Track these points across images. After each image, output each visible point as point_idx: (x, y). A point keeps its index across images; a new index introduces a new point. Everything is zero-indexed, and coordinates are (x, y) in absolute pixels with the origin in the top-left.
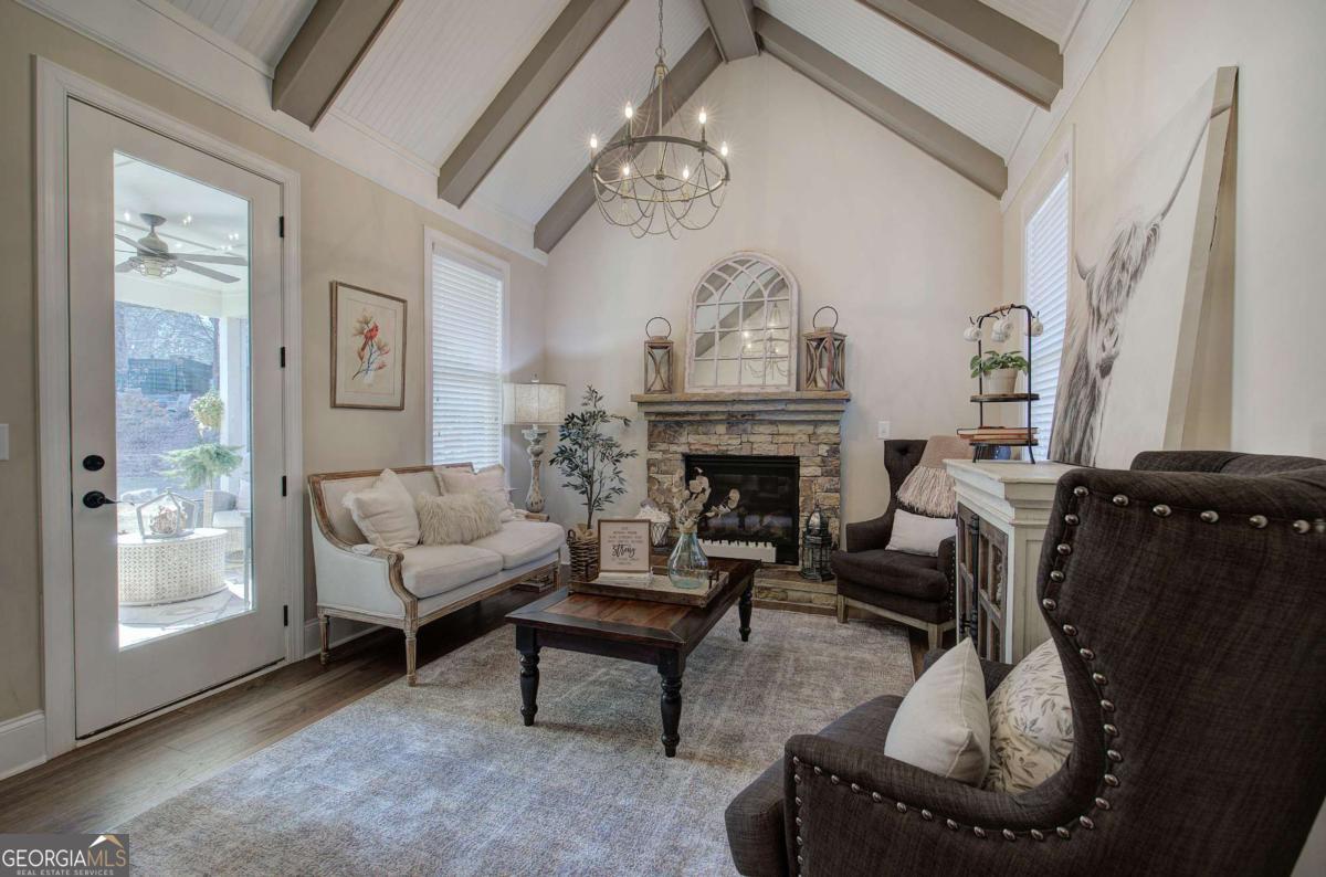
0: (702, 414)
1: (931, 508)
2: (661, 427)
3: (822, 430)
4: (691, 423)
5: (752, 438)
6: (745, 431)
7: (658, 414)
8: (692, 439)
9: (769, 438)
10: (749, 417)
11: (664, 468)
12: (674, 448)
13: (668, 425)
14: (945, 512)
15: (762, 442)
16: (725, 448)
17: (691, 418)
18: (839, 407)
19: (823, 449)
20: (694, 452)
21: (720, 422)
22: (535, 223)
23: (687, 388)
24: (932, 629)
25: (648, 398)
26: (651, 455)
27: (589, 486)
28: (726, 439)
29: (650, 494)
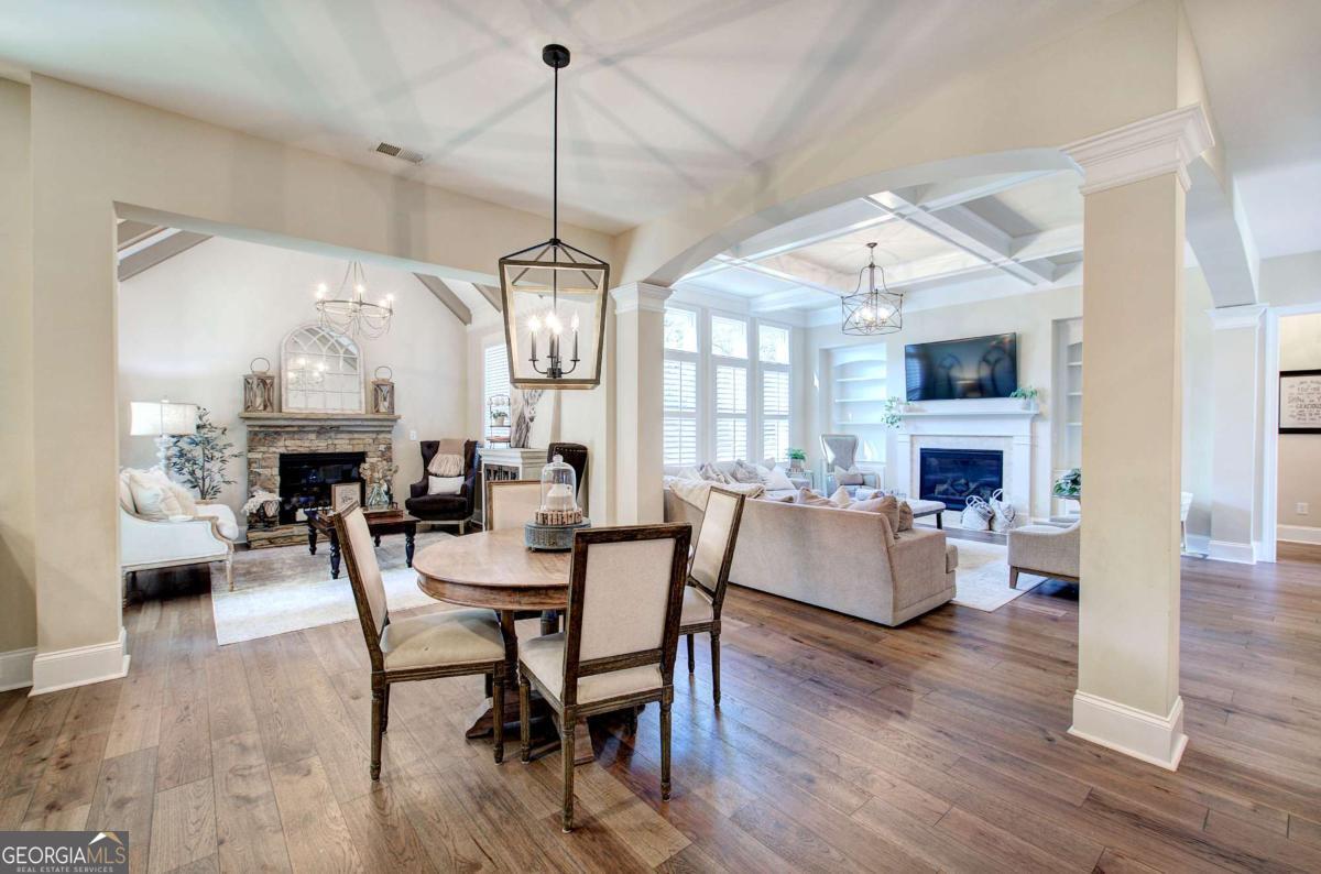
0: (298, 426)
1: (446, 473)
2: (261, 436)
3: (381, 436)
4: (288, 432)
5: (336, 442)
6: (330, 438)
7: (261, 426)
8: (288, 443)
9: (347, 442)
10: (336, 429)
11: (264, 464)
12: (273, 449)
13: (267, 434)
14: (452, 473)
15: (343, 445)
16: (315, 449)
17: (290, 429)
18: (391, 423)
19: (382, 447)
20: (291, 452)
21: (313, 432)
23: (284, 409)
24: (461, 523)
25: (247, 415)
26: (251, 455)
27: (201, 481)
28: (316, 443)
29: (251, 484)
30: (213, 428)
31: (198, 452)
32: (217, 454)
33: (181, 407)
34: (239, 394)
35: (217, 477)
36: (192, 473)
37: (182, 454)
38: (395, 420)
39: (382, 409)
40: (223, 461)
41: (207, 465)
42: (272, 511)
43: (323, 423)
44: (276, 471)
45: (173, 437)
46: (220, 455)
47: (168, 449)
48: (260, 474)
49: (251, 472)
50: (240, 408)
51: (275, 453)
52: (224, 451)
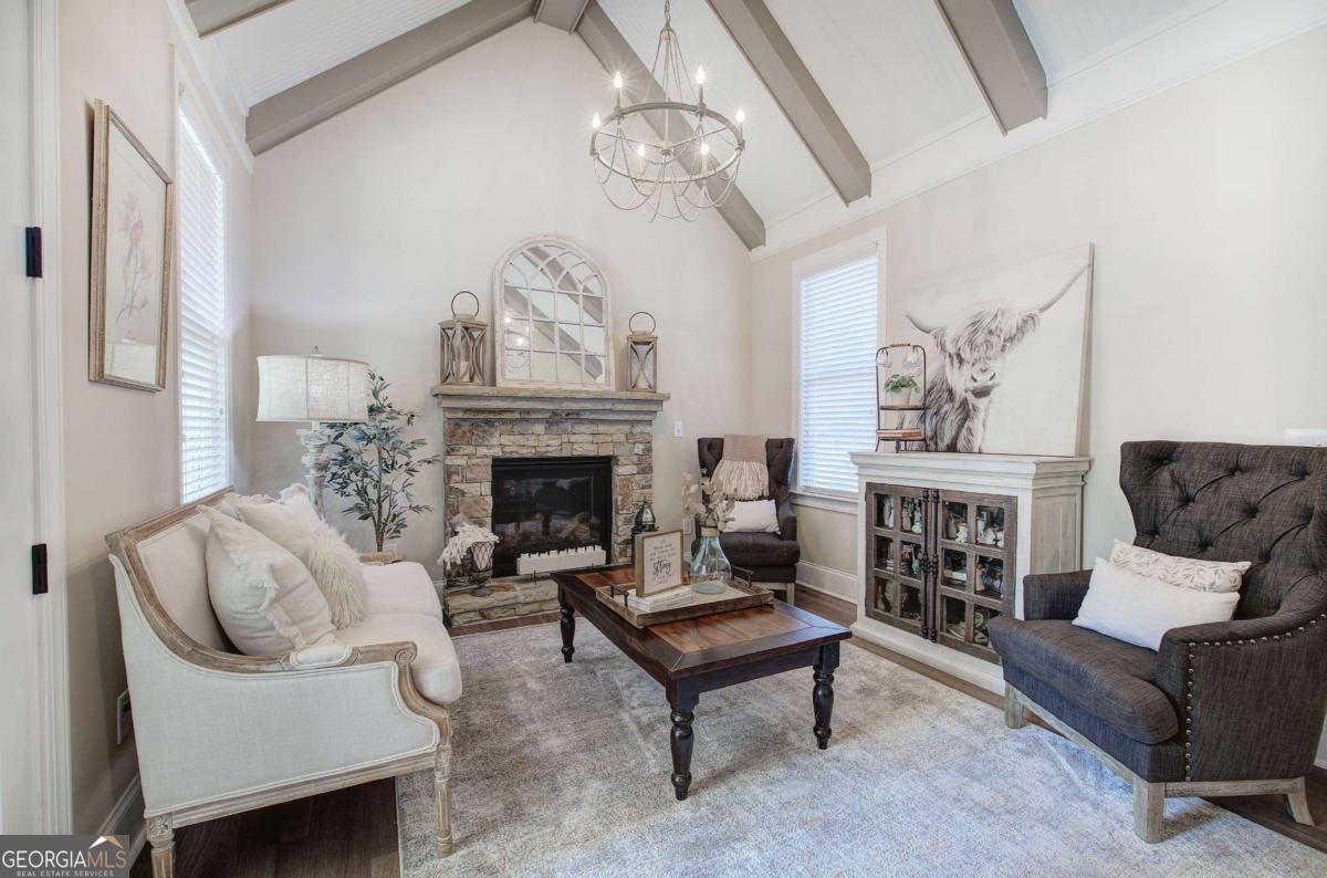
0: (523, 411)
1: (744, 493)
2: (466, 426)
3: (637, 429)
5: (573, 438)
6: (566, 432)
7: (466, 410)
8: (505, 440)
9: (590, 438)
10: (574, 416)
11: (470, 476)
12: (483, 451)
13: (475, 425)
14: (751, 493)
15: (582, 442)
16: (544, 450)
17: (508, 416)
18: (653, 407)
19: (639, 448)
20: (508, 456)
21: (540, 420)
23: (500, 383)
24: (790, 588)
25: (446, 389)
26: (450, 461)
27: (375, 507)
28: (545, 439)
29: (451, 510)
30: (394, 414)
31: (370, 455)
32: (401, 459)
33: (342, 366)
34: (432, 357)
35: (400, 499)
36: (362, 492)
37: (346, 458)
38: (660, 402)
39: (642, 384)
40: (411, 471)
41: (387, 479)
42: (484, 560)
43: (556, 406)
44: (487, 488)
45: (332, 426)
46: (405, 459)
47: (321, 448)
48: (463, 493)
49: (449, 490)
50: (433, 379)
51: (486, 456)
52: (411, 452)
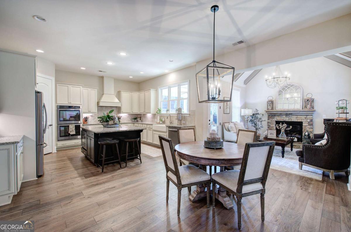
0: (280, 114)
2: (271, 116)
3: (308, 117)
4: (277, 115)
5: (291, 118)
6: (290, 117)
7: (270, 114)
8: (277, 118)
9: (296, 118)
10: (291, 114)
11: (271, 123)
12: (273, 120)
13: (272, 116)
15: (294, 119)
16: (285, 120)
18: (313, 113)
19: (309, 120)
20: (278, 121)
21: (284, 115)
22: (244, 80)
23: (276, 109)
25: (268, 111)
26: (268, 121)
28: (285, 118)
29: (268, 128)
38: (314, 111)
43: (286, 113)
44: (274, 125)
48: (270, 126)
49: (268, 125)
50: (266, 109)
